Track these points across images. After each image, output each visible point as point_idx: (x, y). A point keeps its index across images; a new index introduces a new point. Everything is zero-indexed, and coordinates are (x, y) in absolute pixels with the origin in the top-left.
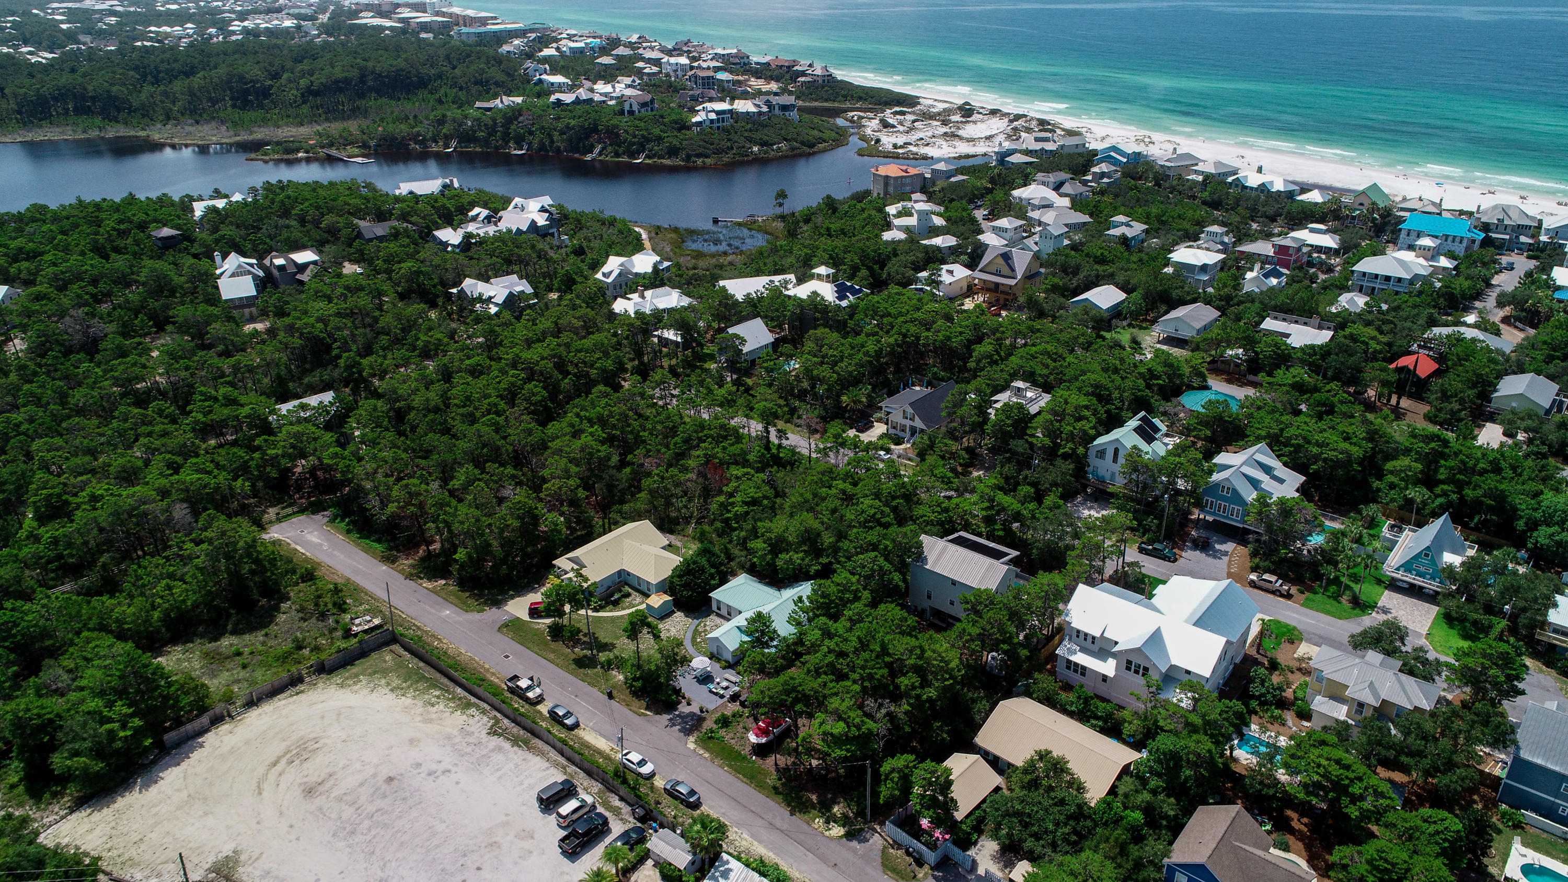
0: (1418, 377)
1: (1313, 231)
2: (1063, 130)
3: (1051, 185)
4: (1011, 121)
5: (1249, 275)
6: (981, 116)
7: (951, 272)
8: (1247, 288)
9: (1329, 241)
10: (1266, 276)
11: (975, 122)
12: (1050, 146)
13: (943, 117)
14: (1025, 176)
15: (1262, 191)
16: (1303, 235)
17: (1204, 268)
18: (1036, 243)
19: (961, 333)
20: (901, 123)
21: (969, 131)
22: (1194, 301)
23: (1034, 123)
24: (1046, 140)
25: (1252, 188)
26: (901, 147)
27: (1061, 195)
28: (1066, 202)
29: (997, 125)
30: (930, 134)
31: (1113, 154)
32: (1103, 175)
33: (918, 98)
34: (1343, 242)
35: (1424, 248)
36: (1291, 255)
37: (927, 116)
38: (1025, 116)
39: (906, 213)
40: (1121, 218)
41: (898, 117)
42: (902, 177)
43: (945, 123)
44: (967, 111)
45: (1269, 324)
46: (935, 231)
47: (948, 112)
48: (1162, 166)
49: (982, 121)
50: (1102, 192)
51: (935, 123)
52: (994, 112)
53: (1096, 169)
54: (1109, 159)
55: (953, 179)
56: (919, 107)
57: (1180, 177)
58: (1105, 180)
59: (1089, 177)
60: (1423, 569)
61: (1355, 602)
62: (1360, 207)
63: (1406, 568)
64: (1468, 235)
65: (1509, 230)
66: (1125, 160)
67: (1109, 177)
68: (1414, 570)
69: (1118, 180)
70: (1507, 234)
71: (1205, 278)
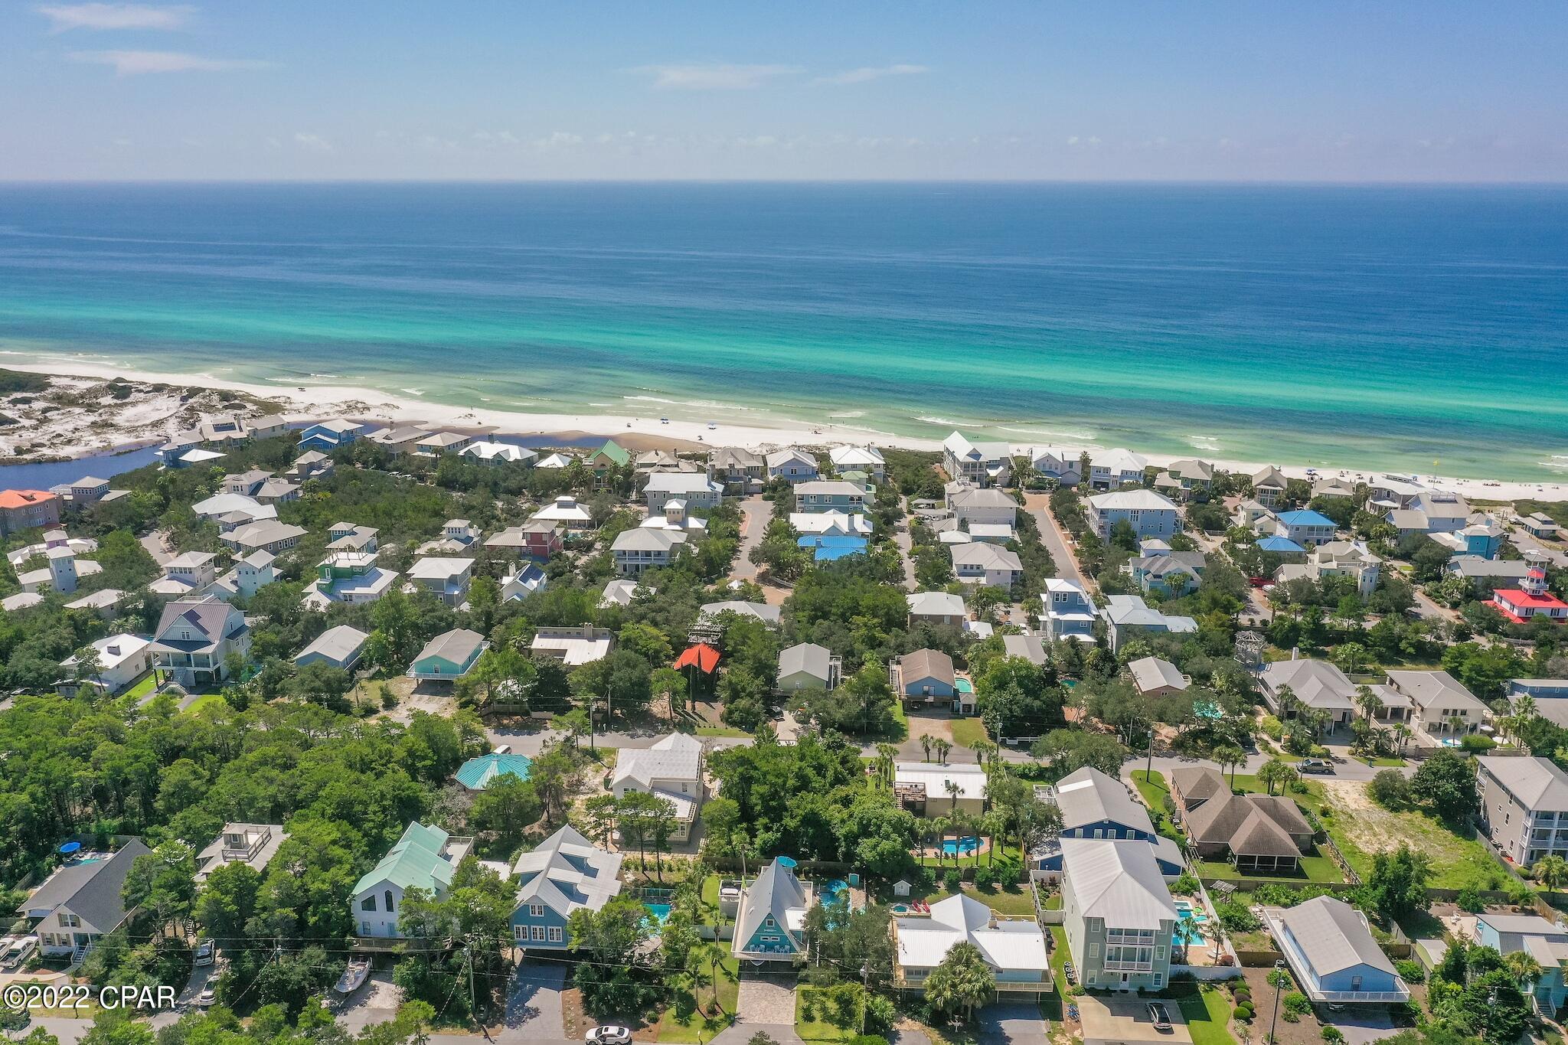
1: (562, 505)
2: (255, 403)
3: (247, 490)
4: (184, 399)
5: (506, 580)
6: (142, 395)
7: (115, 651)
8: (506, 596)
9: (580, 514)
10: (524, 579)
11: (134, 404)
12: (235, 435)
13: (87, 401)
14: (209, 480)
15: (499, 462)
16: (551, 512)
17: (453, 580)
18: (234, 582)
19: (137, 758)
20: (27, 415)
21: (125, 416)
22: (449, 627)
23: (215, 397)
24: (231, 427)
25: (487, 460)
26: (28, 451)
27: (262, 501)
28: (270, 511)
29: (166, 406)
30: (71, 427)
31: (318, 436)
32: (312, 466)
33: (47, 376)
34: (595, 513)
35: (674, 512)
36: (546, 543)
37: (65, 400)
38: (204, 390)
39: (37, 562)
40: (340, 526)
41: (20, 406)
42: (26, 507)
43: (91, 408)
44: (121, 390)
45: (539, 643)
46: (88, 585)
47: (93, 393)
48: (382, 444)
49: (145, 401)
50: (313, 489)
51: (77, 410)
52: (159, 388)
53: (302, 460)
54: (316, 445)
55: (106, 498)
56: (50, 390)
57: (405, 454)
58: (314, 472)
59: (295, 471)
60: (770, 940)
61: (713, 1012)
62: (602, 469)
63: (754, 943)
64: (708, 489)
65: (741, 474)
66: (336, 442)
67: (320, 468)
68: (763, 943)
69: (330, 470)
70: (741, 479)
71: (456, 593)
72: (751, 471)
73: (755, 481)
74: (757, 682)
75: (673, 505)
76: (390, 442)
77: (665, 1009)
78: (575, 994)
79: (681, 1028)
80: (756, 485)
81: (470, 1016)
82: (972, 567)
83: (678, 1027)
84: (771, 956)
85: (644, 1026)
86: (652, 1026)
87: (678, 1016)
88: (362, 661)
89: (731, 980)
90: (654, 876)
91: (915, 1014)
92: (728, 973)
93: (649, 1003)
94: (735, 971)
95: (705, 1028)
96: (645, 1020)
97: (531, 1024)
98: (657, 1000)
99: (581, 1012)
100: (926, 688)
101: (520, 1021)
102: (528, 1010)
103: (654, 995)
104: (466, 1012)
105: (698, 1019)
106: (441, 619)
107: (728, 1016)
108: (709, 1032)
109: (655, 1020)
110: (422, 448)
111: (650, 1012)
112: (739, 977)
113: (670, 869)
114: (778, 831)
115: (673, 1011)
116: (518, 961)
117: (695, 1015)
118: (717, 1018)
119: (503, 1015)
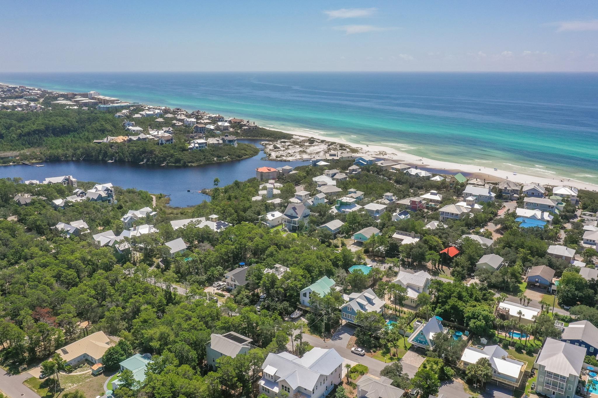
1: (432, 194)
2: (350, 149)
3: (331, 175)
4: (329, 146)
5: (394, 214)
6: (317, 143)
7: (273, 215)
8: (394, 219)
9: (438, 198)
10: (400, 214)
11: (314, 146)
12: (335, 158)
13: (300, 144)
14: (321, 171)
15: (417, 176)
16: (428, 196)
17: (377, 211)
18: (312, 202)
19: (263, 243)
20: (283, 147)
21: (311, 149)
22: (371, 226)
23: (338, 146)
24: (334, 155)
25: (413, 175)
26: (279, 157)
27: (333, 179)
28: (334, 182)
29: (324, 147)
30: (293, 151)
31: (360, 161)
32: (353, 170)
33: (293, 135)
34: (443, 198)
35: (469, 201)
36: (417, 205)
37: (295, 143)
38: (335, 143)
39: (265, 188)
40: (352, 190)
41: (282, 144)
42: (268, 172)
43: (301, 146)
44: (312, 141)
45: (395, 236)
46: (274, 196)
47: (304, 141)
49: (318, 145)
50: (352, 178)
51: (297, 146)
52: (323, 141)
53: (351, 168)
54: (358, 164)
55: (291, 173)
56: (292, 139)
57: (386, 170)
58: (354, 172)
59: (348, 171)
60: (422, 340)
61: (394, 355)
62: (453, 183)
63: (416, 339)
64: (488, 195)
65: (510, 192)
66: (366, 163)
67: (356, 171)
68: (419, 340)
69: (359, 172)
70: (509, 194)
71: (378, 216)
72: (515, 191)
73: (515, 195)
74: (467, 263)
75: (470, 198)
76: (382, 165)
77: (380, 350)
78: (355, 338)
79: (382, 357)
80: (516, 197)
81: (323, 334)
82: (591, 241)
83: (381, 356)
84: (420, 345)
85: (371, 352)
86: (373, 353)
87: (383, 353)
88: (340, 231)
89: (406, 349)
90: (398, 314)
91: (463, 378)
92: (406, 347)
93: (375, 347)
94: (408, 347)
95: (389, 359)
96: (372, 351)
97: (338, 341)
98: (378, 347)
99: (354, 343)
100: (537, 280)
101: (336, 339)
102: (339, 337)
103: (378, 345)
104: (322, 333)
105: (389, 356)
106: (368, 223)
107: (398, 358)
109: (375, 352)
110: (393, 169)
111: (374, 349)
112: (409, 349)
113: (405, 313)
115: (382, 351)
116: (343, 324)
117: (388, 355)
118: (394, 358)
119: (331, 337)
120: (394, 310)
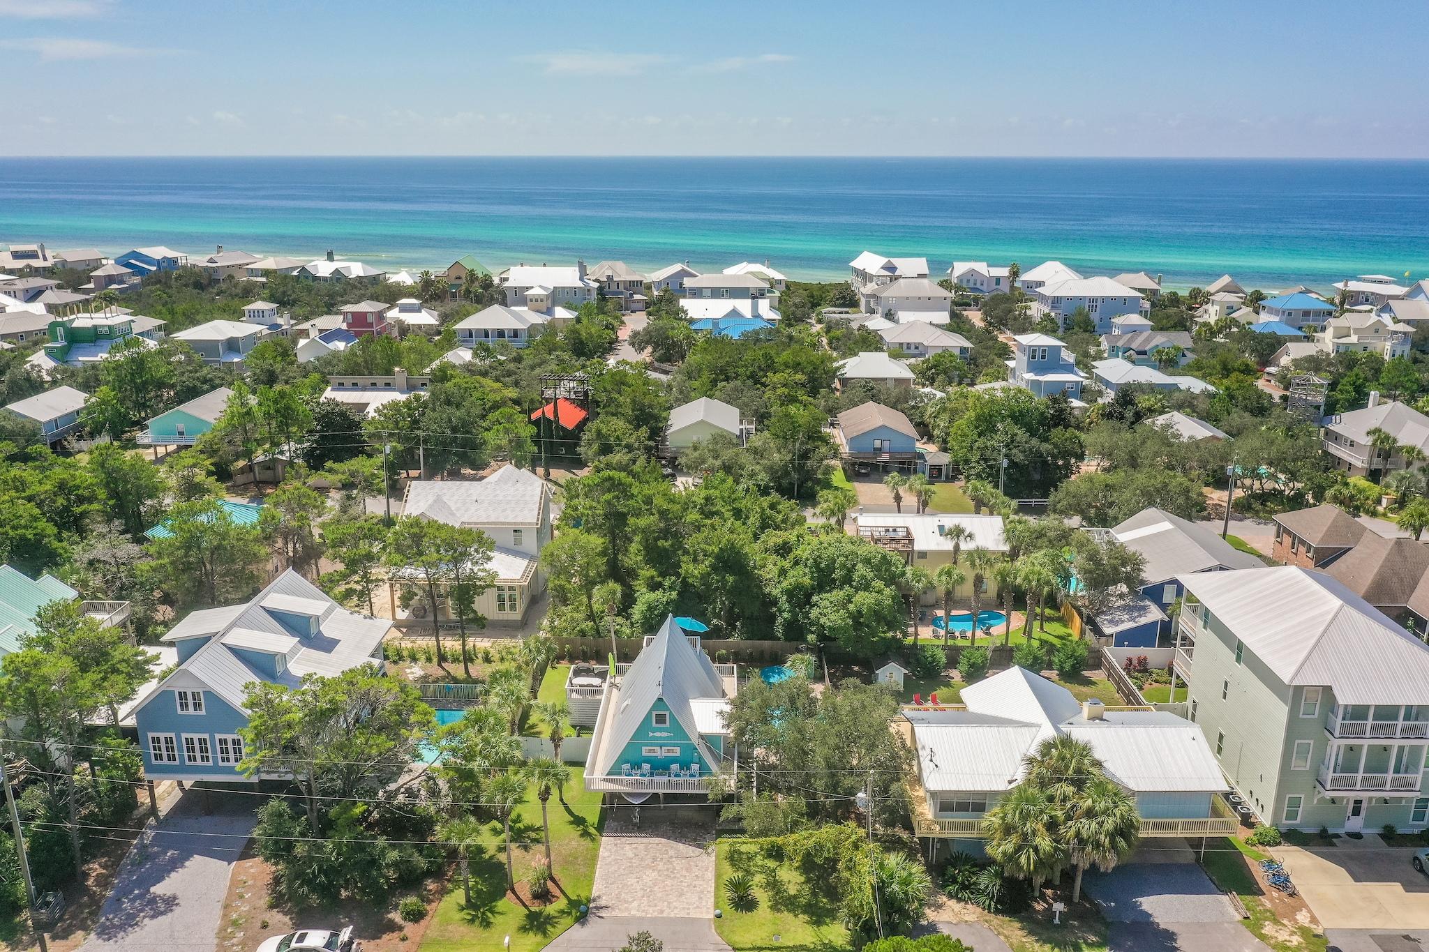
0: (564, 429)
1: (407, 308)
3: (15, 293)
5: (303, 342)
8: (300, 357)
9: (426, 319)
10: (328, 339)
15: (338, 280)
25: (325, 279)
31: (133, 261)
35: (536, 299)
45: (330, 396)
48: (206, 268)
58: (114, 286)
59: (91, 285)
60: (661, 753)
61: (543, 896)
62: (458, 282)
63: (629, 760)
64: (580, 284)
65: (621, 288)
66: (154, 268)
68: (647, 761)
69: (133, 287)
71: (236, 360)
72: (632, 287)
73: (637, 297)
75: (536, 290)
77: (443, 892)
78: (259, 870)
79: (476, 929)
81: (26, 914)
83: (464, 929)
84: (663, 785)
85: (392, 927)
86: (409, 928)
87: (470, 904)
88: (82, 425)
89: (586, 834)
92: (578, 821)
93: (410, 880)
94: (592, 818)
95: (524, 929)
96: (396, 916)
97: (150, 927)
98: (428, 874)
99: (265, 900)
100: (878, 444)
101: (130, 922)
102: (153, 901)
103: (421, 862)
104: (16, 908)
105: (510, 911)
107: (573, 903)
108: (533, 939)
109: (416, 916)
110: (253, 272)
111: (411, 900)
112: (600, 828)
114: (671, 588)
115: (459, 896)
116: (164, 808)
117: (506, 903)
118: (551, 909)
119: (94, 915)
120: (429, 659)
